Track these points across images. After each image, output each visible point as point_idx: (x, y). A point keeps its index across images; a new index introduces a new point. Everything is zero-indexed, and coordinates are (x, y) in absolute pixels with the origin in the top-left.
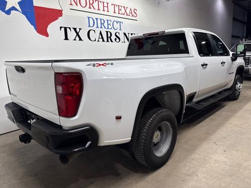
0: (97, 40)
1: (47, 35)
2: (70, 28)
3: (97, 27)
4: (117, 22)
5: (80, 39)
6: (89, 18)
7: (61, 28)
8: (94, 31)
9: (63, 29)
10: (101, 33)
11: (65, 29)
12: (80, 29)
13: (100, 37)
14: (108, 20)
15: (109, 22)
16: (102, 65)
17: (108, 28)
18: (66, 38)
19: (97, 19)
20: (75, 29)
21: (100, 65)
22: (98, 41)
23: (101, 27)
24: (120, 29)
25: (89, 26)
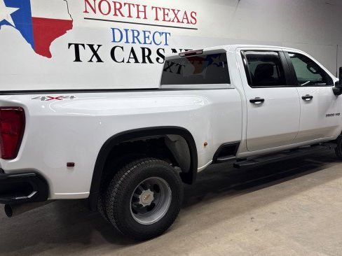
0: (126, 61)
1: (49, 56)
2: (83, 45)
3: (127, 42)
4: (161, 34)
5: (99, 60)
6: (113, 29)
7: (70, 45)
8: (122, 48)
9: (73, 46)
10: (132, 51)
11: (77, 46)
12: (99, 46)
13: (132, 56)
14: (144, 32)
15: (147, 34)
16: (57, 98)
17: (145, 43)
18: (78, 59)
19: (126, 30)
20: (91, 46)
21: (53, 98)
22: (128, 62)
23: (134, 42)
24: (166, 44)
25: (114, 41)
